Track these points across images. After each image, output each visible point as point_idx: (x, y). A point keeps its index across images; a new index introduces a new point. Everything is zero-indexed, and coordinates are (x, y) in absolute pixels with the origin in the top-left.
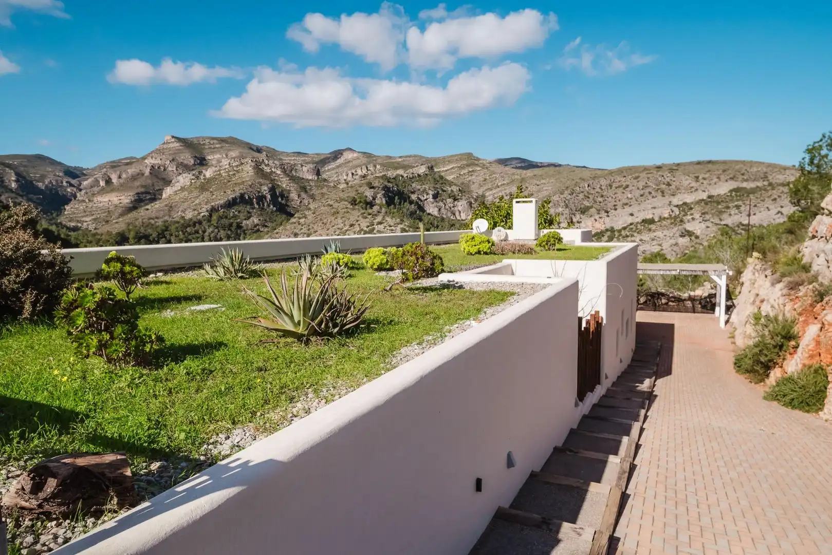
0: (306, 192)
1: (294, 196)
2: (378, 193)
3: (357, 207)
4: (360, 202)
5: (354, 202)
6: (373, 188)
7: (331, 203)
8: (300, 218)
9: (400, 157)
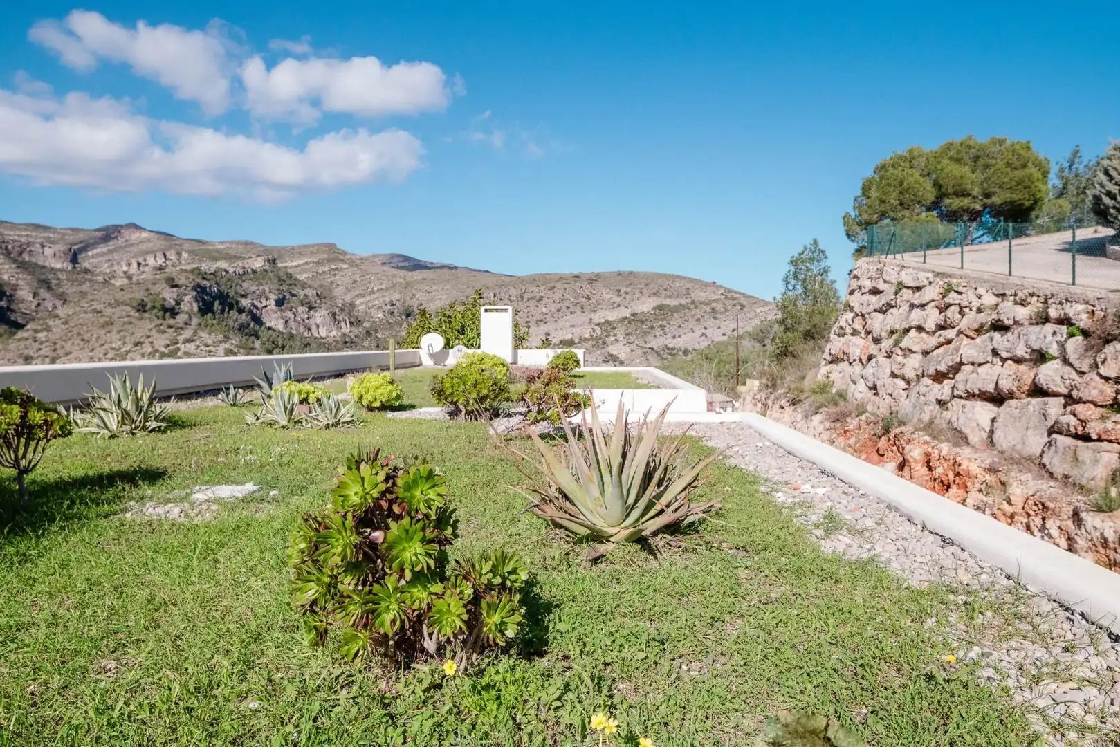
0: (49, 288)
1: (25, 294)
2: (186, 295)
3: (147, 315)
4: (154, 307)
5: (142, 308)
6: (176, 286)
7: (99, 307)
8: (36, 331)
9: (222, 243)
